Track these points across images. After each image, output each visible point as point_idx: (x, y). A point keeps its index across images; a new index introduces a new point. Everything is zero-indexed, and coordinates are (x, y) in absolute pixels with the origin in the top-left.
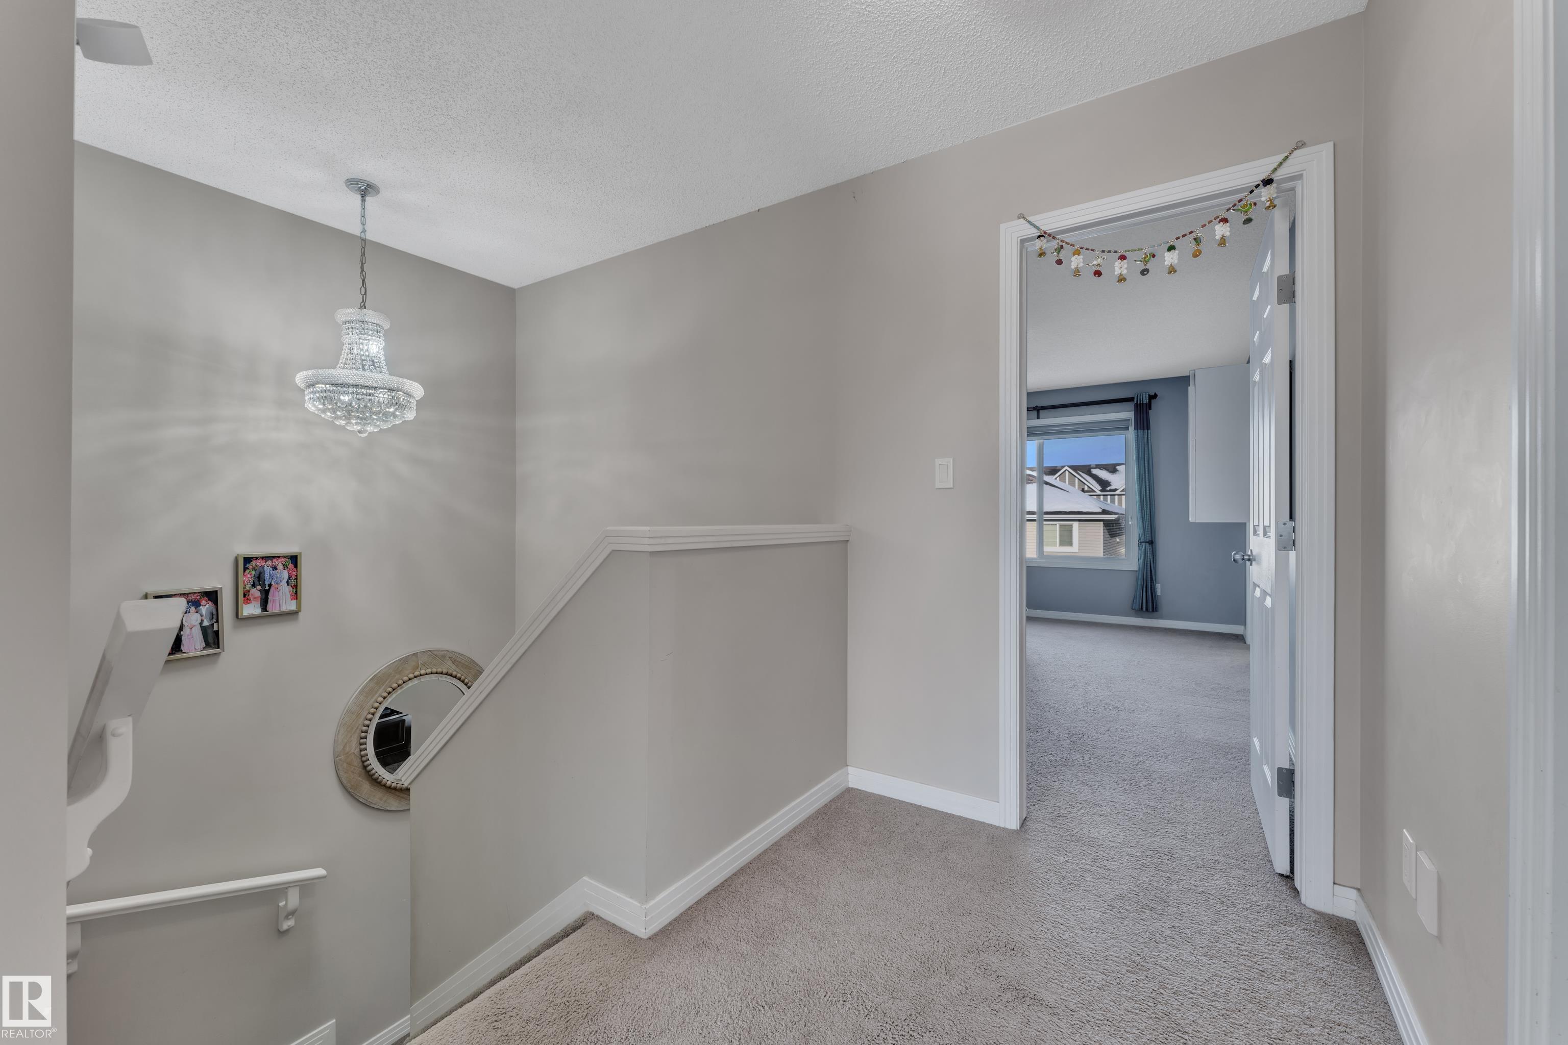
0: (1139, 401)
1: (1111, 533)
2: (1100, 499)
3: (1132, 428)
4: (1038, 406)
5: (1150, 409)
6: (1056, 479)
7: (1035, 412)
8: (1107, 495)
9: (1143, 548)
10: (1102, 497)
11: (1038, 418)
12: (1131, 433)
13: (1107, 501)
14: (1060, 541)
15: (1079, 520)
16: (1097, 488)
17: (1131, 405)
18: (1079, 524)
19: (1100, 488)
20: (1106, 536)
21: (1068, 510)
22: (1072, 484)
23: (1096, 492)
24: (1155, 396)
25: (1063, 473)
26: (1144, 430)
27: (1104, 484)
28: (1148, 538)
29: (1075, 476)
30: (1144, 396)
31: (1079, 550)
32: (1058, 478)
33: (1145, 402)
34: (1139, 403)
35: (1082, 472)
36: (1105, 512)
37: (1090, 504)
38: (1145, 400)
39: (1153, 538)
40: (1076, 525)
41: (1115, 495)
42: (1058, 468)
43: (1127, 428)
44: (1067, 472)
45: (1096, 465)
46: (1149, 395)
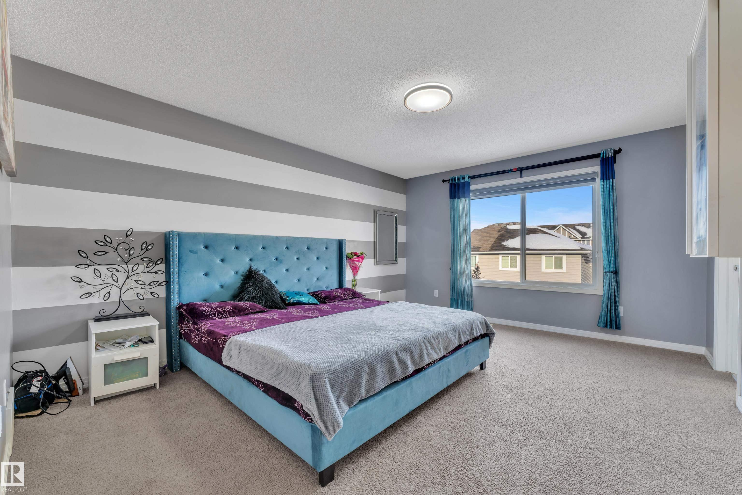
0: (605, 156)
1: (586, 261)
2: (581, 242)
3: (598, 179)
4: (521, 167)
5: (615, 162)
6: (555, 231)
7: (519, 172)
8: (585, 240)
9: (608, 277)
10: (582, 241)
11: (521, 176)
12: (598, 184)
13: (585, 243)
14: (555, 266)
15: (567, 254)
16: (579, 236)
17: (598, 161)
18: (567, 256)
19: (581, 236)
20: (583, 263)
21: (560, 248)
22: (564, 234)
23: (578, 238)
24: (620, 150)
25: (559, 228)
26: (609, 179)
27: (583, 235)
28: (613, 268)
29: (566, 230)
30: (610, 152)
31: (566, 271)
32: (556, 231)
33: (610, 156)
34: (605, 157)
35: (571, 228)
36: (582, 249)
37: (573, 245)
38: (611, 154)
39: (617, 269)
40: (564, 257)
41: (589, 240)
42: (556, 226)
43: (594, 180)
44: (561, 228)
45: (578, 224)
46: (614, 150)
